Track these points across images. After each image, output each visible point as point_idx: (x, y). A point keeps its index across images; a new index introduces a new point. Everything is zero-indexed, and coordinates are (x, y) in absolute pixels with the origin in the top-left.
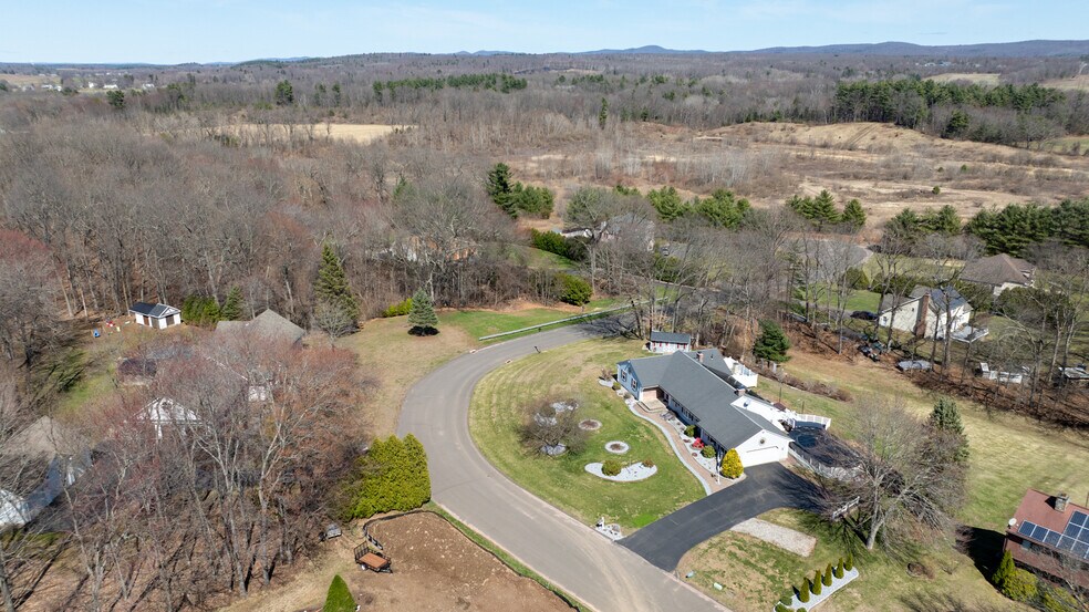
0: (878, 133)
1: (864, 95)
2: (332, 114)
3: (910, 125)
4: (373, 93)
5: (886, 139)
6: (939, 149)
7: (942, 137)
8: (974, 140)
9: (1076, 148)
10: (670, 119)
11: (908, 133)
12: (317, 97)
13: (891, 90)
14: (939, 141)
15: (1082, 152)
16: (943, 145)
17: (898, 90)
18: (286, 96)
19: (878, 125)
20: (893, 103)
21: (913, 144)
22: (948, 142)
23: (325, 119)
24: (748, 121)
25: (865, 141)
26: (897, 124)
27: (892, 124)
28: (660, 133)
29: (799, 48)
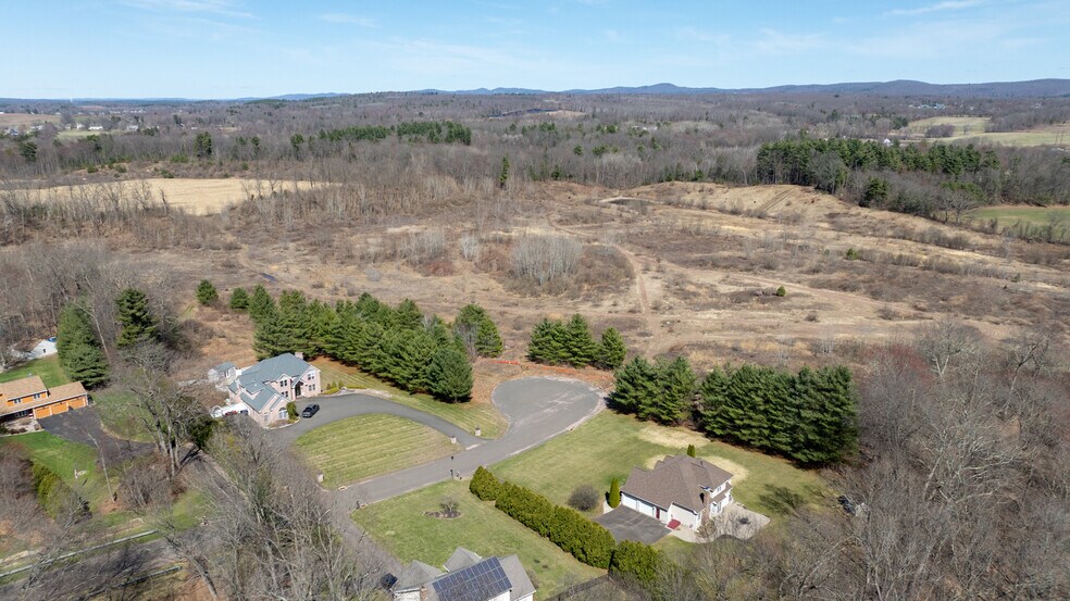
0: (792, 197)
1: (786, 154)
2: (245, 168)
3: (830, 190)
4: (290, 146)
5: (801, 205)
6: (853, 219)
7: (862, 205)
8: (892, 209)
9: (994, 225)
10: (585, 177)
11: (827, 200)
12: (235, 149)
13: (813, 151)
14: (856, 210)
15: (999, 229)
16: (859, 214)
17: (821, 151)
18: (204, 148)
19: (797, 189)
20: (814, 166)
21: (827, 212)
22: (865, 211)
23: (237, 174)
24: (669, 180)
25: (781, 206)
26: (818, 188)
27: (811, 188)
28: (569, 194)
29: (808, 86)
